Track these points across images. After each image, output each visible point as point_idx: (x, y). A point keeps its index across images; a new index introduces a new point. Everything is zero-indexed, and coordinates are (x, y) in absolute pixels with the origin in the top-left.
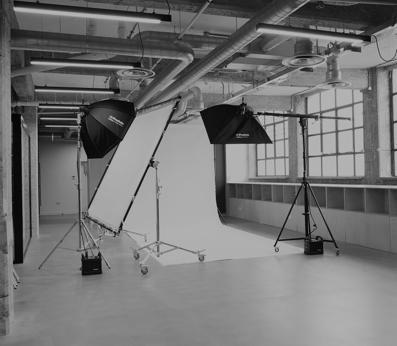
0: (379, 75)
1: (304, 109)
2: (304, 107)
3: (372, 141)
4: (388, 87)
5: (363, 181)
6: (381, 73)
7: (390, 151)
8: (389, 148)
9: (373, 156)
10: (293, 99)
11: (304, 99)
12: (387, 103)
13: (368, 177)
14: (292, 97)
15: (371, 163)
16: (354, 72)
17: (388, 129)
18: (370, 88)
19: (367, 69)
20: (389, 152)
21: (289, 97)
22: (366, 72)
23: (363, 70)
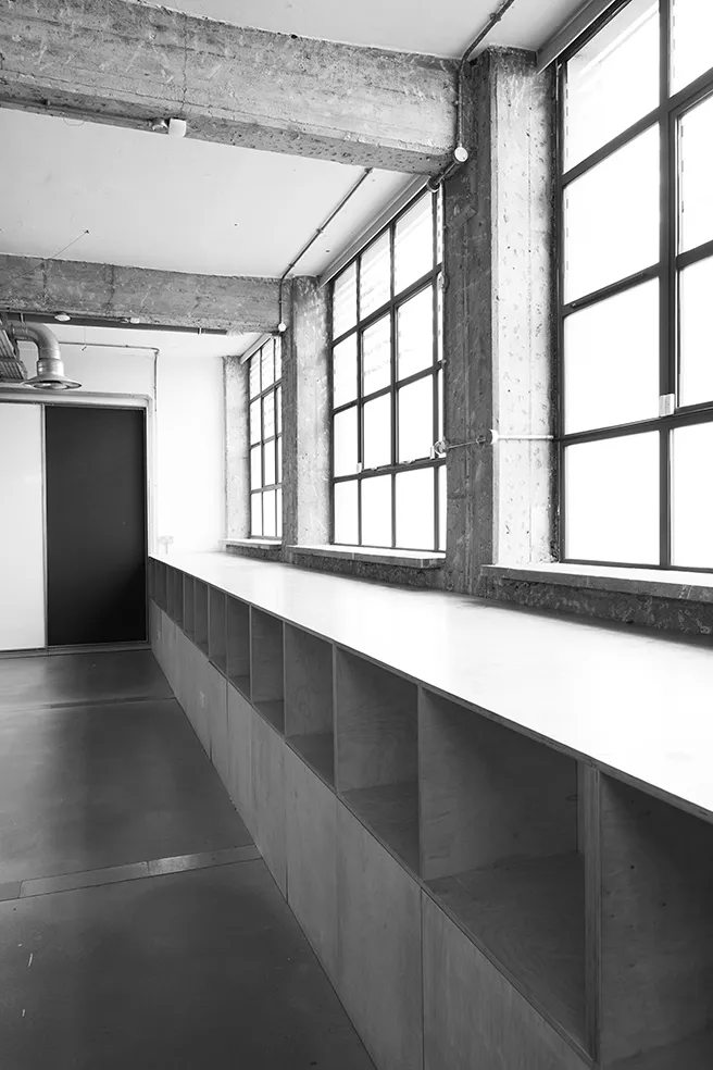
0: (501, 86)
1: (323, 326)
2: (322, 318)
3: (472, 398)
4: (542, 152)
5: (441, 574)
6: (513, 81)
7: (544, 448)
8: (541, 429)
9: (474, 465)
10: (287, 290)
11: (322, 288)
12: (540, 225)
13: (457, 558)
14: (281, 283)
15: (468, 499)
16: (381, 66)
17: (539, 344)
18: (461, 154)
19: (450, 65)
20: (542, 451)
21: (271, 282)
22: (447, 77)
23: (430, 64)
